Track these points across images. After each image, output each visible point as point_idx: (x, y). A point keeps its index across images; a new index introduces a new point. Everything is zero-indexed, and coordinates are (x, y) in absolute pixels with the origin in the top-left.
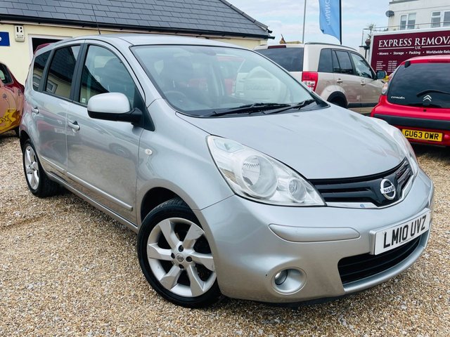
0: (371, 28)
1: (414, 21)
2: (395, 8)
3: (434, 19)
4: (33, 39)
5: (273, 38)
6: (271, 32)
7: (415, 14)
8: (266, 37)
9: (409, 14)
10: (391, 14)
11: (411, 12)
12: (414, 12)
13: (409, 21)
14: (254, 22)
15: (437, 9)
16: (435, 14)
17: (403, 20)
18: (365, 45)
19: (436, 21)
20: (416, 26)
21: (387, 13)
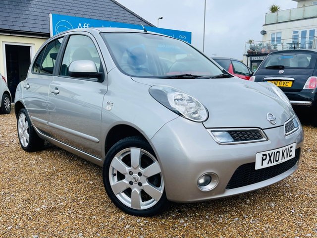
0: (250, 42)
1: (281, 37)
2: (266, 28)
3: (294, 36)
4: (6, 45)
7: (281, 32)
9: (277, 33)
10: (264, 33)
11: (278, 31)
13: (277, 38)
15: (295, 29)
16: (295, 32)
17: (273, 37)
18: (247, 54)
19: (296, 37)
20: (282, 41)
21: (261, 32)
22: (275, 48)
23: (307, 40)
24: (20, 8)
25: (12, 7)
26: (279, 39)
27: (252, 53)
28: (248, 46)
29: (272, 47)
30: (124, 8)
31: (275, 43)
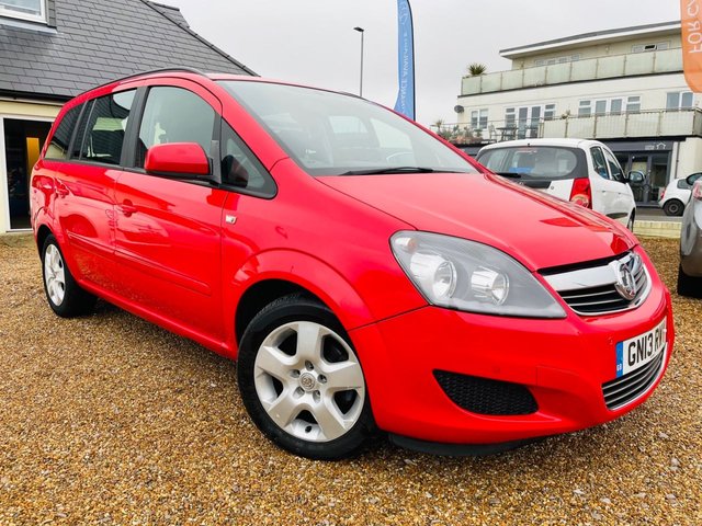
0: (439, 124)
2: (463, 102)
3: (508, 117)
7: (486, 110)
9: (481, 110)
10: (460, 109)
12: (486, 107)
13: (481, 119)
15: (509, 105)
16: (509, 110)
17: (474, 116)
19: (510, 119)
20: (489, 124)
21: (455, 108)
22: (479, 135)
23: (529, 123)
24: (32, 50)
25: (15, 48)
26: (484, 121)
29: (475, 134)
30: (227, 57)
31: (478, 127)
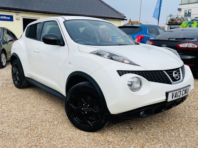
0: (171, 16)
1: (191, 13)
2: (182, 7)
5: (127, 20)
6: (125, 17)
8: (123, 20)
10: (180, 10)
11: (189, 9)
13: (188, 13)
14: (118, 12)
18: (168, 23)
21: (178, 9)
27: (171, 23)
28: (169, 18)
